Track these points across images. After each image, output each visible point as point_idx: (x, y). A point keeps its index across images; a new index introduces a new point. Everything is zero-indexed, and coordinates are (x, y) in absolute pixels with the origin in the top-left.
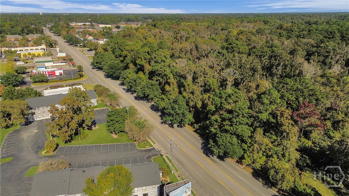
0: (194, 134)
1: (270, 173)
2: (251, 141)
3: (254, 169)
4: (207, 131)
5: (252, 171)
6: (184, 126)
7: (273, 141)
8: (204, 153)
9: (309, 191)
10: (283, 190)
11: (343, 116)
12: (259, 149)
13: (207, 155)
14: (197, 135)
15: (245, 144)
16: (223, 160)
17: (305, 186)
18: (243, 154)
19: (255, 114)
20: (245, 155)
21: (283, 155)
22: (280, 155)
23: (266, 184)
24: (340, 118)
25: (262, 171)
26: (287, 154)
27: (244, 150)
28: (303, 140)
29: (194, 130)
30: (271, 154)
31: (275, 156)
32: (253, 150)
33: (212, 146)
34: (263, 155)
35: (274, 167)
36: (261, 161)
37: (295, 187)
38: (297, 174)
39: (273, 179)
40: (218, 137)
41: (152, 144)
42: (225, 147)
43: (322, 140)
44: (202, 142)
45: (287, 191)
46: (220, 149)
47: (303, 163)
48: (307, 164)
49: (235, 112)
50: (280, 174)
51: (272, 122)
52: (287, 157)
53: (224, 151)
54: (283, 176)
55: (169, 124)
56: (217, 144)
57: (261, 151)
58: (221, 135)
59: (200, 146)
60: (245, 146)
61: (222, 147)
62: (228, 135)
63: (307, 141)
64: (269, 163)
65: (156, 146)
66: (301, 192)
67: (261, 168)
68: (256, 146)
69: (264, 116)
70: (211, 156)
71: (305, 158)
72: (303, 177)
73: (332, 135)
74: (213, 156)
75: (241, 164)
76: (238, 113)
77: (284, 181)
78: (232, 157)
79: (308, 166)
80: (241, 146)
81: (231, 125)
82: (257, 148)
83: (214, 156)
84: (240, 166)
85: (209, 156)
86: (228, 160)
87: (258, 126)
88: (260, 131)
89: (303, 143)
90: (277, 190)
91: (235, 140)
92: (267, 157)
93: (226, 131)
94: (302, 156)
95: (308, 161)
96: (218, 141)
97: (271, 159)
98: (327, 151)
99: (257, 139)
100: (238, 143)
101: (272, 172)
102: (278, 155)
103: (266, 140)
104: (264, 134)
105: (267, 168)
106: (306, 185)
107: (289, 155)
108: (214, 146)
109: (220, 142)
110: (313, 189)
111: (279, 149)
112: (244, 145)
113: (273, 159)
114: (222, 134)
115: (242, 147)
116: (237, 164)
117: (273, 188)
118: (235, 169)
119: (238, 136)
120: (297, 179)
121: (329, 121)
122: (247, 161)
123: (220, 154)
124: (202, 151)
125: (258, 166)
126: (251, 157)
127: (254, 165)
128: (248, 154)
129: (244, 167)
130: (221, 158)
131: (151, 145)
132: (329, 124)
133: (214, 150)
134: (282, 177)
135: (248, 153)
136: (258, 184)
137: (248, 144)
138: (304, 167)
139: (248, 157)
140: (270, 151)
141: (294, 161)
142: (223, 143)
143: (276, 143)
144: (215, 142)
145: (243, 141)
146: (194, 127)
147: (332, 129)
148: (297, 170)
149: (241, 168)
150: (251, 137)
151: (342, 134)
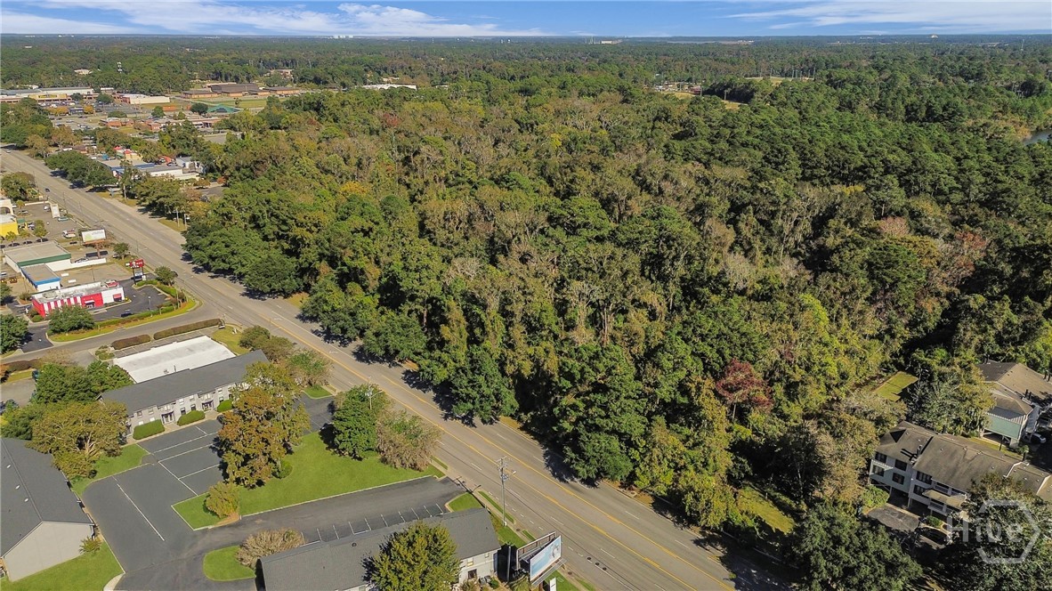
0: (523, 434)
1: (685, 501)
2: (647, 444)
3: (654, 496)
4: (555, 428)
5: (651, 500)
6: (497, 419)
7: (684, 438)
8: (554, 475)
9: (750, 523)
10: (709, 528)
11: (804, 372)
12: (661, 456)
13: (562, 480)
14: (528, 438)
15: (636, 449)
16: (594, 486)
17: (744, 516)
18: (632, 469)
19: (648, 390)
20: (637, 470)
21: (705, 464)
22: (699, 463)
23: (679, 521)
24: (798, 378)
25: (669, 499)
26: (711, 461)
27: (634, 461)
28: (737, 427)
29: (520, 425)
30: (683, 464)
31: (691, 467)
32: (651, 460)
33: (574, 461)
34: (669, 466)
35: (691, 489)
36: (666, 479)
37: (729, 519)
38: (731, 495)
39: (691, 510)
40: (582, 441)
41: (441, 469)
42: (598, 461)
43: (770, 423)
44: (543, 451)
45: (716, 528)
46: (591, 465)
47: (739, 473)
48: (747, 474)
49: (614, 389)
50: (703, 501)
51: (682, 404)
52: (711, 466)
53: (598, 469)
54: (708, 502)
55: (463, 418)
56: (582, 457)
57: (665, 459)
58: (588, 437)
59: (542, 461)
60: (635, 454)
61: (594, 461)
62: (603, 437)
63: (743, 428)
64: (682, 480)
65: (451, 473)
66: (739, 527)
67: (668, 491)
68: (656, 451)
69: (666, 392)
70: (569, 480)
71: (741, 462)
72: (740, 498)
73: (786, 411)
74: (572, 480)
75: (629, 489)
76: (619, 391)
77: (710, 512)
78: (613, 479)
79: (747, 476)
80: (627, 453)
81: (607, 417)
82: (658, 456)
83: (575, 479)
84: (629, 493)
85: (565, 481)
86: (604, 483)
87: (654, 410)
88: (661, 420)
89: (737, 432)
90: (699, 529)
91: (615, 443)
92: (675, 471)
93: (598, 429)
94: (736, 460)
95: (748, 469)
96: (584, 451)
97: (683, 472)
98: (776, 448)
99: (657, 439)
100: (621, 448)
101: (689, 498)
102: (696, 466)
103: (674, 440)
104: (668, 427)
105: (679, 491)
106: (747, 513)
107: (715, 461)
108: (577, 460)
109: (589, 451)
110: (758, 520)
111: (696, 453)
112: (632, 451)
113: (687, 473)
114: (590, 435)
115: (630, 457)
116: (622, 490)
117: (693, 527)
118: (621, 501)
119: (621, 436)
120: (730, 506)
121: (779, 384)
122: (643, 482)
123: (590, 475)
124: (548, 472)
125: (661, 490)
126: (649, 474)
127: (655, 489)
128: (643, 469)
129: (636, 494)
130: (589, 482)
131: (441, 472)
132: (779, 389)
133: (578, 468)
134: (707, 505)
135: (641, 466)
136: (666, 523)
137: (641, 449)
138: (742, 479)
139: (643, 473)
140: (681, 458)
141: (722, 473)
142: (595, 454)
143: (691, 441)
144: (579, 451)
145: (630, 444)
146: (520, 420)
147: (785, 399)
148: (729, 488)
149: (630, 496)
150: (645, 435)
151: (804, 406)
